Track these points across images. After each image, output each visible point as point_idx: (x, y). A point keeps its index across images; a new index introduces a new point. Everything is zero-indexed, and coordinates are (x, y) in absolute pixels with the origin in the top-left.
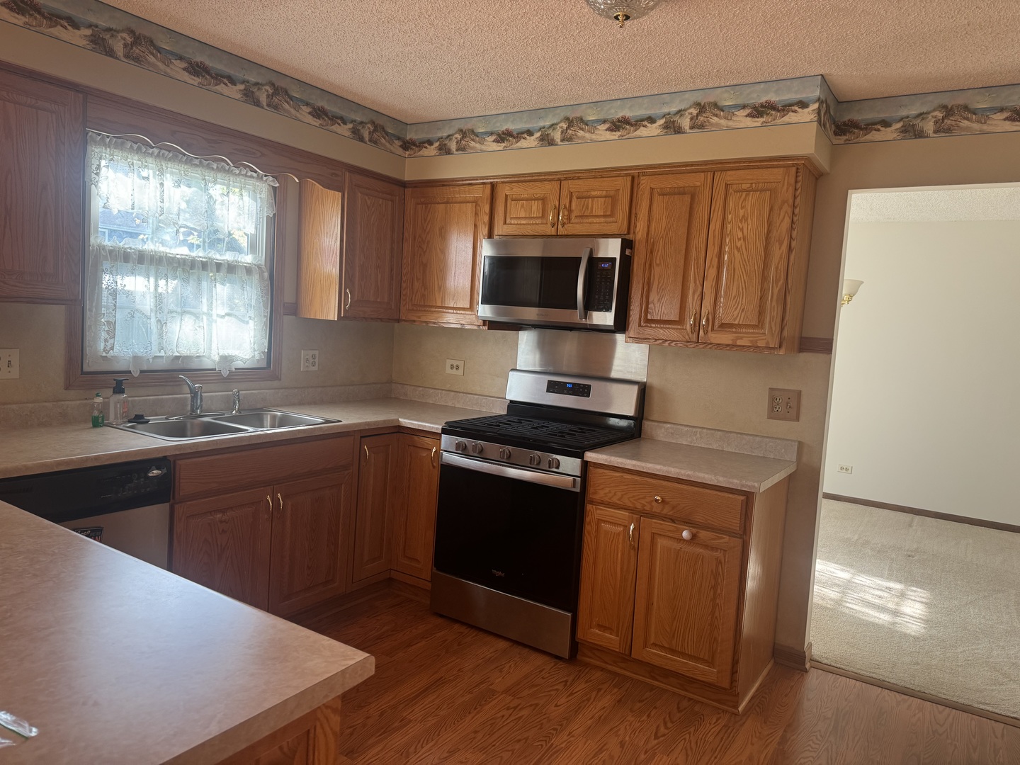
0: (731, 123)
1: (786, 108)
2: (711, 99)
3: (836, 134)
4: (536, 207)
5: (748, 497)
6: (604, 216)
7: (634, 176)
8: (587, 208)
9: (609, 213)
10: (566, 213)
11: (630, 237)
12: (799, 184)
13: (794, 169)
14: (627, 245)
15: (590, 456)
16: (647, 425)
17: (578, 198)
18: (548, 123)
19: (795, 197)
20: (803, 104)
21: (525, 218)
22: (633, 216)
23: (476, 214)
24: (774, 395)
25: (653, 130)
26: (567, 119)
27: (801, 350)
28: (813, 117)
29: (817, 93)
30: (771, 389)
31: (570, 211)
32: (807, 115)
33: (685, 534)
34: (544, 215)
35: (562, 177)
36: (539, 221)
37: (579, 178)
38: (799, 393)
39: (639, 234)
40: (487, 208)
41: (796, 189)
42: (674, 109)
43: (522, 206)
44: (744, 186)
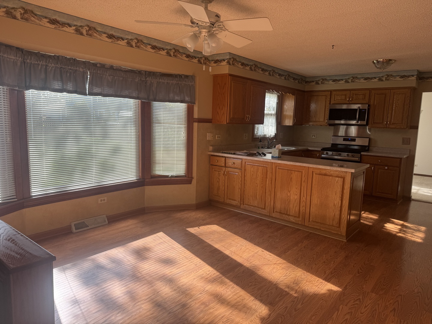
0: (395, 79)
1: (409, 76)
2: (390, 74)
3: (419, 80)
4: (343, 97)
5: (401, 159)
6: (363, 99)
7: (370, 90)
8: (358, 97)
9: (364, 98)
10: (352, 98)
11: (369, 104)
12: (411, 93)
13: (410, 90)
14: (369, 106)
15: (362, 153)
16: (370, 148)
17: (355, 95)
18: (347, 78)
19: (411, 95)
20: (413, 76)
21: (340, 99)
22: (370, 99)
23: (326, 98)
24: (403, 139)
25: (376, 80)
26: (353, 77)
27: (410, 129)
28: (415, 79)
29: (416, 74)
30: (403, 138)
31: (353, 98)
32: (414, 78)
33: (386, 168)
34: (346, 99)
35: (351, 90)
36: (344, 100)
37: (355, 90)
38: (410, 138)
39: (372, 103)
40: (329, 97)
41: (411, 94)
42: (381, 76)
43: (340, 97)
44: (398, 93)
